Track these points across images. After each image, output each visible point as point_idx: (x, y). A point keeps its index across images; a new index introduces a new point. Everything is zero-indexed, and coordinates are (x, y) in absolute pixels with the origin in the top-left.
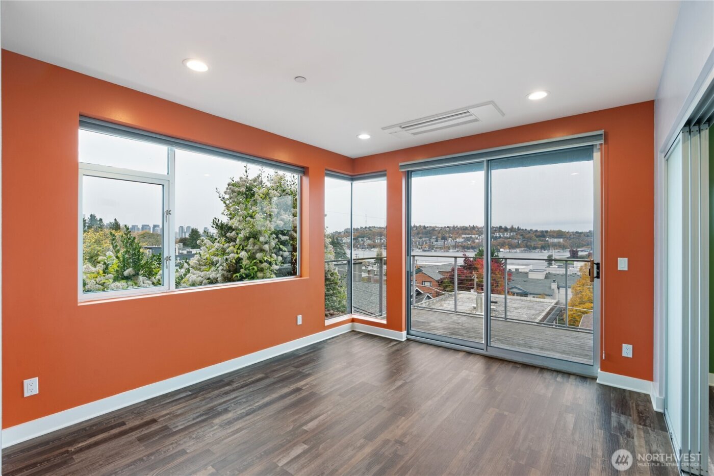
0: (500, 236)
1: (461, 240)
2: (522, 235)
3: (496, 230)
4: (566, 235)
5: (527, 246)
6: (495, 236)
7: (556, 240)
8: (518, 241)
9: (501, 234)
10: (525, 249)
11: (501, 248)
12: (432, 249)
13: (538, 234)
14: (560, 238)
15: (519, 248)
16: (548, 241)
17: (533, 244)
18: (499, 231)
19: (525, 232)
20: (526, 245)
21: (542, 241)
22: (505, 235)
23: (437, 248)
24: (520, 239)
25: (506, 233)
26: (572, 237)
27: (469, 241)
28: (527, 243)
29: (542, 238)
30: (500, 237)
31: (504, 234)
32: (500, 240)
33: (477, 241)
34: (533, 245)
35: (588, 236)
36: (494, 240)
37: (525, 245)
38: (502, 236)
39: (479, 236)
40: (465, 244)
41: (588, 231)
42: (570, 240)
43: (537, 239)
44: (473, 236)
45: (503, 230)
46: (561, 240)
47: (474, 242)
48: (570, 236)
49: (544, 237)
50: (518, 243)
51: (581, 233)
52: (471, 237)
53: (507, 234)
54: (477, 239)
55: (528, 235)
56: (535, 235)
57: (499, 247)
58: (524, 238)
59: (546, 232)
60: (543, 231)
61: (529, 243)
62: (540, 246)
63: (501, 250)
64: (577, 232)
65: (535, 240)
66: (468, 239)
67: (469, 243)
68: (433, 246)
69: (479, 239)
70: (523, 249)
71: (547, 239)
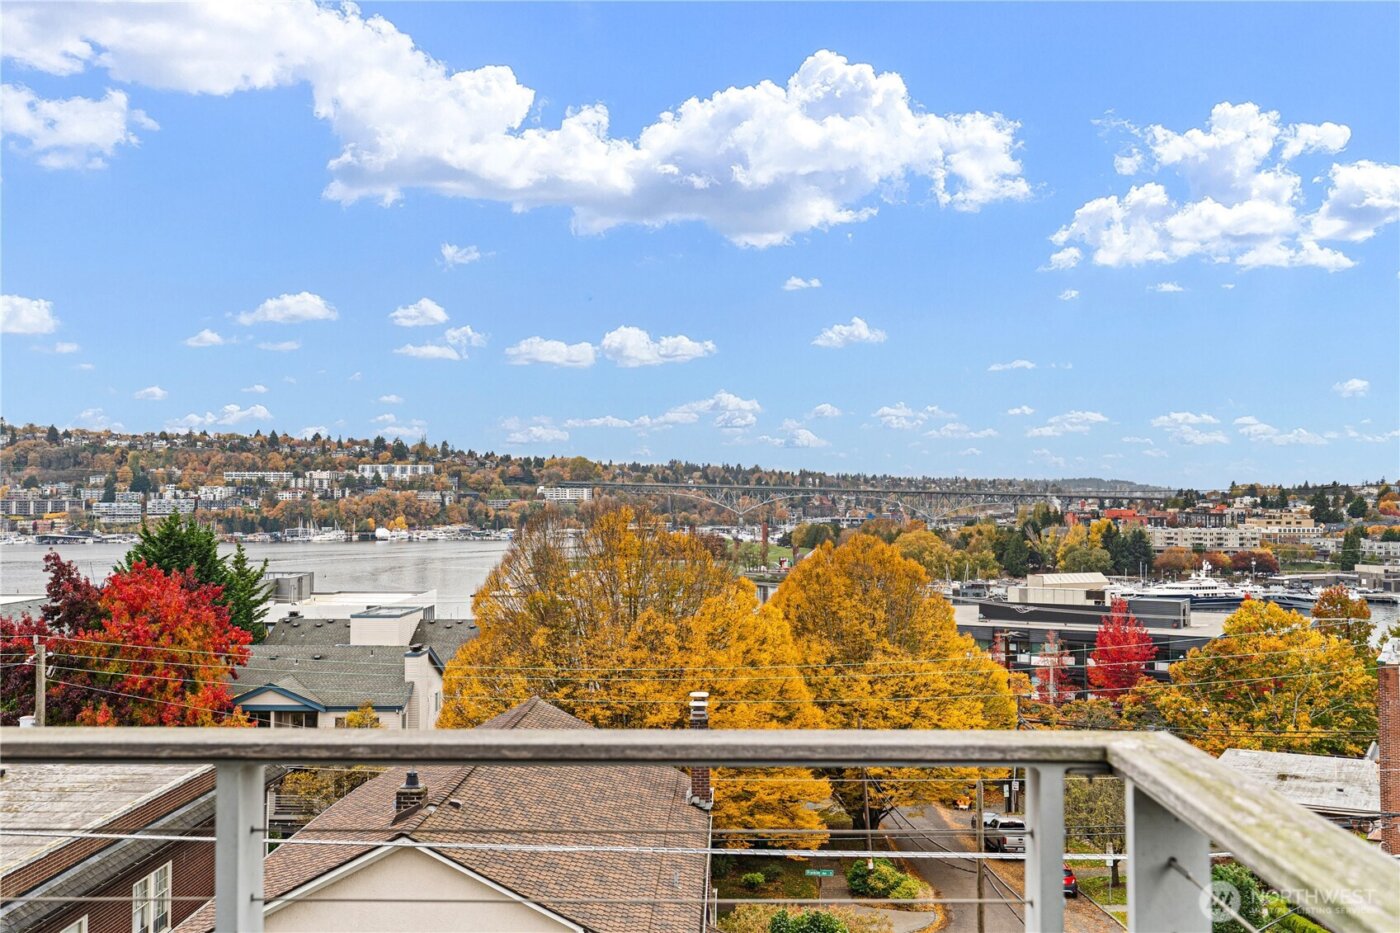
0: (377, 477)
1: (221, 492)
2: (457, 474)
3: (362, 455)
4: (599, 476)
5: (472, 517)
6: (357, 476)
7: (568, 494)
8: (443, 496)
9: (380, 468)
10: (467, 526)
11: (379, 524)
12: (87, 534)
13: (513, 470)
14: (581, 486)
15: (445, 524)
16: (542, 496)
17: (492, 507)
18: (375, 458)
19: (469, 461)
20: (470, 513)
21: (523, 496)
22: (397, 474)
23: (109, 528)
24: (447, 488)
25: (398, 467)
26: (619, 481)
27: (255, 498)
28: (472, 505)
29: (524, 487)
30: (377, 481)
31: (390, 471)
32: (376, 495)
33: (285, 496)
34: (492, 513)
35: (665, 480)
36: (353, 493)
37: (465, 510)
38: (384, 476)
39: (297, 476)
40: (238, 509)
41: (666, 464)
42: (611, 493)
43: (508, 490)
44: (271, 477)
45: (387, 454)
46: (585, 494)
47: (273, 502)
48: (614, 478)
49: (532, 481)
50: (443, 504)
51: (646, 470)
52: (262, 482)
53: (403, 470)
54: (286, 488)
55: (475, 476)
56: (502, 475)
57: (371, 520)
58: (461, 485)
59: (539, 462)
60: (528, 460)
61: (480, 506)
62: (515, 515)
63: (380, 532)
64: (635, 467)
65: (499, 494)
66: (248, 490)
67: (253, 504)
68: (91, 518)
69: (295, 491)
70: (456, 528)
71: (541, 489)
